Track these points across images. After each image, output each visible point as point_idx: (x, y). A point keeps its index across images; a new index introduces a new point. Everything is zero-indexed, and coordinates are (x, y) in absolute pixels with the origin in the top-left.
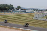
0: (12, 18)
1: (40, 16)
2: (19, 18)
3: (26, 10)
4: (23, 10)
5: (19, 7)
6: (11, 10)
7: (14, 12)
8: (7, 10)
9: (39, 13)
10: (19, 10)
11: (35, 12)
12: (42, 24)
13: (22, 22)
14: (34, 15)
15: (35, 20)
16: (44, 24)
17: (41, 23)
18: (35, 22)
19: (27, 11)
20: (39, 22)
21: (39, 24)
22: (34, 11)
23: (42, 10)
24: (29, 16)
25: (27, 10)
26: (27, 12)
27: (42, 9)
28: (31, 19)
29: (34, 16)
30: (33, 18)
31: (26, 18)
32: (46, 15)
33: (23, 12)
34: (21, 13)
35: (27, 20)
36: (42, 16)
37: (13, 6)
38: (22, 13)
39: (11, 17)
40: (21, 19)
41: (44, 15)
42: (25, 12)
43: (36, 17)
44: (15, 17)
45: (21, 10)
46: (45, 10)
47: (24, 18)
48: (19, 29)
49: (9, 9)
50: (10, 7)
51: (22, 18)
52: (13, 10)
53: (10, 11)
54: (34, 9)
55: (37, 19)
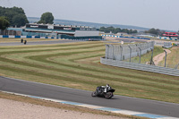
0: (20, 58)
1: (127, 55)
2: (48, 59)
3: (74, 29)
4: (61, 28)
5: (48, 18)
6: (16, 29)
7: (28, 37)
8: (3, 29)
9: (122, 43)
10: (46, 27)
11: (108, 36)
12: (134, 83)
13: (58, 74)
14: (104, 50)
15: (106, 69)
16: (143, 84)
17: (130, 82)
18: (106, 75)
19: (77, 34)
20: (123, 75)
21: (124, 84)
22: (103, 34)
23: (135, 32)
24: (87, 52)
25: (79, 29)
26: (78, 38)
27: (134, 27)
28: (95, 64)
29: (104, 53)
30: (102, 60)
31: (72, 61)
32: (148, 52)
33: (63, 36)
34: (55, 39)
35: (79, 67)
36: (134, 54)
37: (23, 12)
38: (60, 39)
39: (16, 55)
40: (56, 63)
41: (144, 52)
42: (72, 37)
43: (111, 55)
44: (31, 58)
45: (56, 28)
46: (146, 33)
47: (65, 60)
48: (46, 102)
49: (8, 25)
50: (12, 16)
51: (58, 59)
52: (24, 30)
53: (15, 33)
54: (103, 28)
55: (117, 63)
